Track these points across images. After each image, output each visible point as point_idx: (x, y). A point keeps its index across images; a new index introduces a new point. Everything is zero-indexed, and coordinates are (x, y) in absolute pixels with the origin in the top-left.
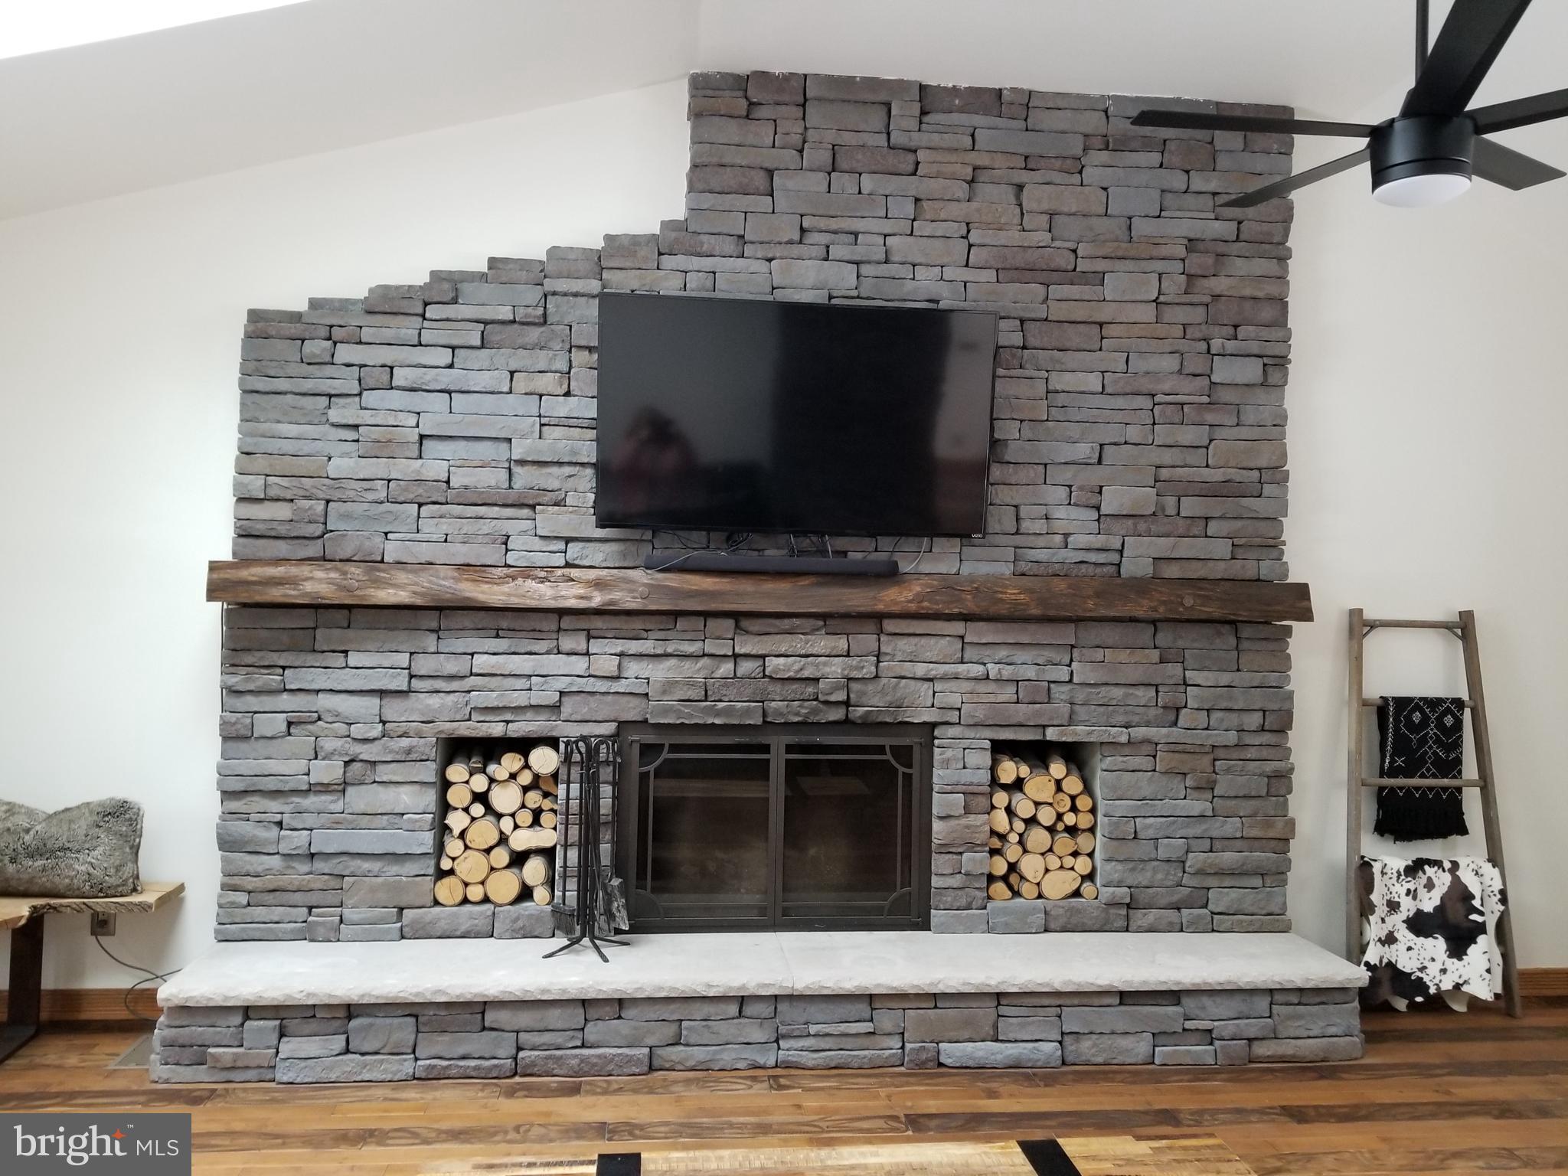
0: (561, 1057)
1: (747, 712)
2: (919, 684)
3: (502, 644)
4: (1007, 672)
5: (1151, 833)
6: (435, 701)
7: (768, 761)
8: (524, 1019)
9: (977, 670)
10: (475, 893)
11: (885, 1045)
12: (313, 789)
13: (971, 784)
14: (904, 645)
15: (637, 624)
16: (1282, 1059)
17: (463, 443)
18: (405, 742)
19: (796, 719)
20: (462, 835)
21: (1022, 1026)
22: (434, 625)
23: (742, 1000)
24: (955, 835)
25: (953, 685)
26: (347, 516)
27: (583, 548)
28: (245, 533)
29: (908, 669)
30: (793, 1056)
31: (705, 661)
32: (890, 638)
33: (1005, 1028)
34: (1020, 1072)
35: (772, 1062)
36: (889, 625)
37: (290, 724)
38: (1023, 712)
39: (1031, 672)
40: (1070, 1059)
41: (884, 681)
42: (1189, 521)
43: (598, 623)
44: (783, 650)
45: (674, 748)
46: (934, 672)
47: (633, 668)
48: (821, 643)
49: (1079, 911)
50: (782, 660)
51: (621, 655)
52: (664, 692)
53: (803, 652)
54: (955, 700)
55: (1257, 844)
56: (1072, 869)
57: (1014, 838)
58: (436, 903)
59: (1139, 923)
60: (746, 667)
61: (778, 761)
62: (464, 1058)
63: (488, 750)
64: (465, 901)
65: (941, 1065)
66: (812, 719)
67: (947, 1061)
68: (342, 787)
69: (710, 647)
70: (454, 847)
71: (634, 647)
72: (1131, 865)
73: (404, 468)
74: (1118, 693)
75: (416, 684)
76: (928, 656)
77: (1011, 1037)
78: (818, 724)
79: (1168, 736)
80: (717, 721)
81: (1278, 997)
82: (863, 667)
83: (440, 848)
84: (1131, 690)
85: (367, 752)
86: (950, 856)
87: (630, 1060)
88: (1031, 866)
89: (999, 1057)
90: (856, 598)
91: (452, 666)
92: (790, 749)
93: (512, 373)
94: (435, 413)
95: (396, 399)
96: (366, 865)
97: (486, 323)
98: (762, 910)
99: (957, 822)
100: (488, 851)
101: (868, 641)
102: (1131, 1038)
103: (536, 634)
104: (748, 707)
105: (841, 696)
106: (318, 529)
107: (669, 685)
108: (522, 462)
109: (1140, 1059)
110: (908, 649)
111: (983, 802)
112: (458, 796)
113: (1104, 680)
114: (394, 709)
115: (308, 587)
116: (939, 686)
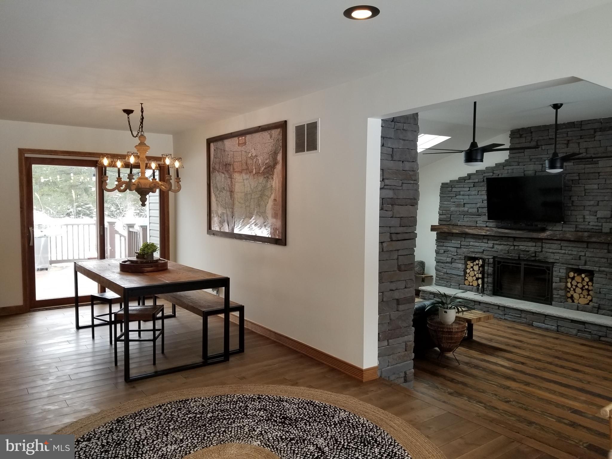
1: (515, 256)
2: (551, 254)
3: (474, 240)
4: (570, 252)
5: (604, 292)
6: (465, 250)
7: (520, 267)
9: (563, 251)
10: (471, 284)
11: (523, 320)
12: (447, 263)
13: (561, 276)
14: (548, 245)
15: (496, 238)
17: (470, 204)
18: (460, 256)
19: (525, 259)
20: (469, 273)
21: (549, 322)
22: (464, 236)
23: (499, 306)
24: (557, 286)
25: (558, 254)
26: (453, 217)
27: (489, 223)
28: (440, 220)
29: (548, 250)
30: (507, 318)
31: (508, 246)
32: (545, 244)
33: (546, 322)
34: (547, 330)
35: (503, 318)
36: (544, 241)
37: (444, 252)
38: (573, 262)
39: (575, 253)
40: (559, 331)
41: (543, 252)
43: (490, 238)
44: (522, 245)
45: (503, 262)
46: (554, 251)
47: (496, 246)
48: (530, 244)
50: (522, 247)
51: (493, 244)
53: (526, 245)
54: (558, 258)
56: (587, 298)
57: (572, 289)
58: (465, 284)
60: (516, 247)
61: (522, 267)
63: (473, 259)
64: (469, 285)
65: (533, 326)
66: (528, 259)
67: (534, 325)
68: (451, 263)
69: (509, 243)
70: (467, 275)
71: (495, 242)
72: (599, 299)
73: (462, 209)
74: (597, 259)
75: (462, 246)
76: (553, 248)
77: (547, 323)
78: (530, 260)
79: (609, 270)
80: (510, 258)
83: (465, 276)
84: (601, 259)
85: (455, 257)
88: (577, 296)
89: (544, 327)
90: (535, 235)
91: (467, 244)
92: (525, 265)
93: (478, 191)
94: (466, 199)
95: (461, 197)
96: (454, 276)
97: (474, 183)
100: (473, 277)
101: (539, 244)
102: (573, 330)
103: (480, 239)
105: (534, 255)
106: (449, 220)
107: (501, 250)
108: (479, 208)
109: (574, 334)
111: (564, 280)
112: (469, 267)
113: (594, 256)
114: (459, 250)
115: (444, 230)
116: (555, 254)
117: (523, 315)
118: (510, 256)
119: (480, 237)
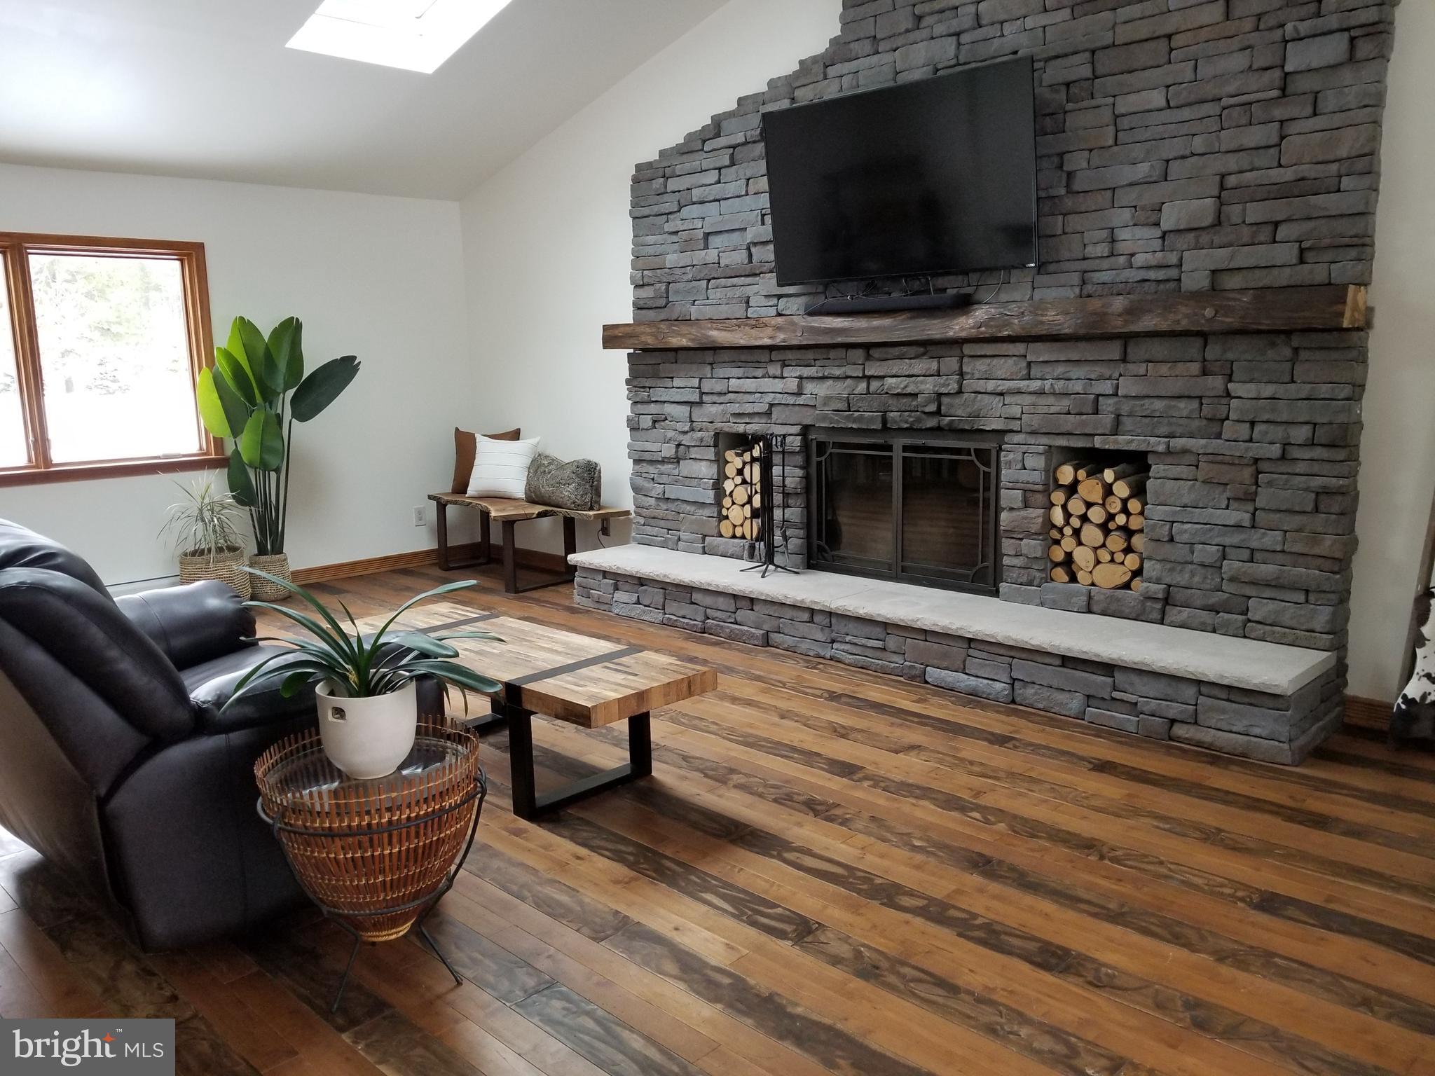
0: (722, 627)
1: (872, 419)
2: (992, 397)
3: (739, 372)
4: (1060, 386)
5: (1185, 537)
6: (713, 409)
7: (891, 457)
8: (708, 601)
9: (1034, 385)
10: (739, 532)
11: (893, 660)
12: (664, 461)
13: (1028, 483)
14: (981, 366)
15: (810, 355)
16: (1199, 744)
17: (725, 236)
18: (700, 434)
19: (906, 426)
20: (731, 494)
21: (983, 666)
22: (711, 360)
23: (812, 612)
24: (1016, 523)
25: (1018, 399)
26: (677, 292)
27: (787, 301)
28: (638, 307)
29: (981, 385)
30: (839, 654)
31: (849, 381)
32: (970, 359)
33: (972, 665)
34: (973, 698)
35: (828, 656)
36: (968, 349)
37: (655, 422)
38: (1070, 422)
39: (1078, 387)
40: (1018, 699)
41: (966, 395)
42: (1255, 228)
43: (790, 355)
44: (894, 372)
45: (836, 445)
46: (1000, 388)
47: (810, 387)
48: (920, 366)
49: (1118, 600)
50: (894, 380)
51: (801, 378)
52: (825, 404)
53: (907, 373)
54: (1016, 411)
55: (1301, 559)
56: (1122, 563)
57: (1068, 531)
58: (721, 536)
59: (1173, 618)
60: (875, 385)
61: (897, 456)
62: (684, 617)
63: (742, 442)
64: (734, 537)
65: (926, 682)
66: (916, 426)
67: (929, 680)
68: (677, 460)
69: (850, 371)
70: (727, 502)
71: (806, 372)
72: (1168, 566)
73: (699, 256)
74: (1159, 405)
75: (705, 398)
76: (1000, 374)
77: (973, 672)
78: (921, 430)
79: (1205, 446)
80: (854, 426)
81: (1204, 689)
82: (948, 385)
83: (719, 503)
84: (1173, 403)
85: (686, 440)
86: (1013, 541)
87: (753, 635)
88: (1082, 556)
89: (962, 685)
90: (935, 328)
91: (720, 386)
92: (906, 448)
93: (748, 180)
94: (713, 216)
95: (695, 210)
96: (688, 508)
97: (734, 147)
98: (890, 567)
99: (1018, 513)
100: (743, 506)
101: (951, 363)
102: (1067, 695)
103: (758, 363)
104: (872, 416)
105: (932, 408)
106: (662, 302)
107: (828, 399)
108: (755, 244)
109: (1072, 713)
110: (983, 368)
111: (1040, 498)
112: (730, 470)
113: (1144, 393)
114: (698, 414)
115: (643, 338)
116: (1008, 399)
117: (892, 642)
118: (855, 420)
119: (756, 358)
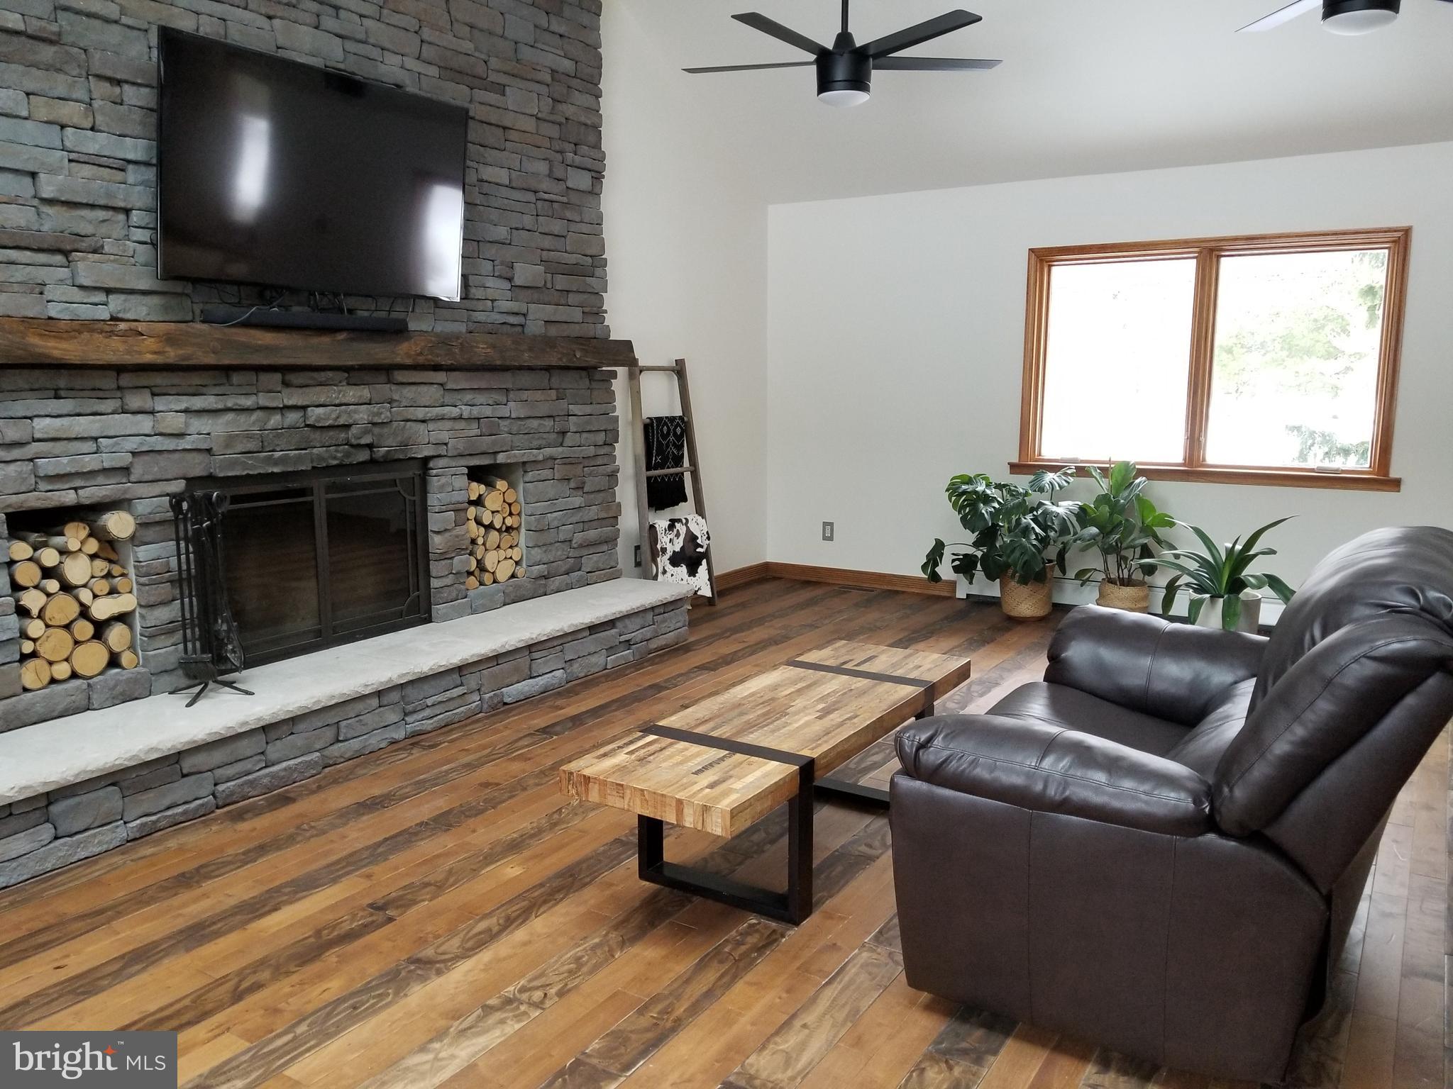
0: (255, 779)
1: (300, 459)
2: (419, 425)
3: (66, 405)
4: (473, 411)
5: (555, 524)
7: (312, 503)
8: (218, 756)
10: (62, 671)
11: (471, 701)
13: (457, 502)
14: (408, 392)
15: (196, 379)
19: (335, 462)
20: (40, 614)
21: (545, 663)
23: (379, 694)
24: (449, 544)
25: (440, 424)
27: (125, 301)
29: (411, 413)
30: (417, 726)
31: (258, 414)
32: (398, 387)
33: (536, 667)
35: (402, 736)
36: (400, 376)
38: (483, 442)
39: (488, 411)
40: (570, 678)
41: (395, 424)
42: (559, 293)
43: (160, 379)
44: (322, 400)
45: (235, 499)
46: (429, 415)
47: (194, 425)
48: (351, 394)
49: (520, 587)
50: (321, 410)
51: (186, 411)
52: (227, 446)
53: (337, 402)
54: (444, 436)
55: (604, 522)
56: (511, 558)
57: (480, 541)
58: (26, 690)
59: (552, 587)
60: (291, 418)
61: (320, 501)
62: (168, 808)
64: (52, 681)
65: (505, 704)
66: (347, 461)
67: (508, 700)
69: (263, 400)
70: (35, 628)
71: (198, 403)
72: (544, 548)
74: (535, 423)
76: (425, 401)
77: (539, 673)
78: (350, 465)
79: (562, 452)
80: (276, 470)
81: (657, 611)
82: (381, 414)
84: (541, 422)
86: (446, 561)
87: (309, 765)
88: (490, 561)
89: (535, 688)
90: (379, 352)
92: (329, 489)
93: (29, 95)
98: (319, 633)
99: (449, 534)
100: (70, 626)
101: (384, 390)
102: (596, 655)
103: (99, 394)
104: (300, 454)
105: (367, 439)
107: (230, 440)
108: (51, 202)
109: (601, 668)
110: (410, 395)
111: (463, 516)
112: (27, 574)
113: (529, 414)
116: (431, 426)
117: (472, 681)
118: (276, 462)
119: (98, 383)
